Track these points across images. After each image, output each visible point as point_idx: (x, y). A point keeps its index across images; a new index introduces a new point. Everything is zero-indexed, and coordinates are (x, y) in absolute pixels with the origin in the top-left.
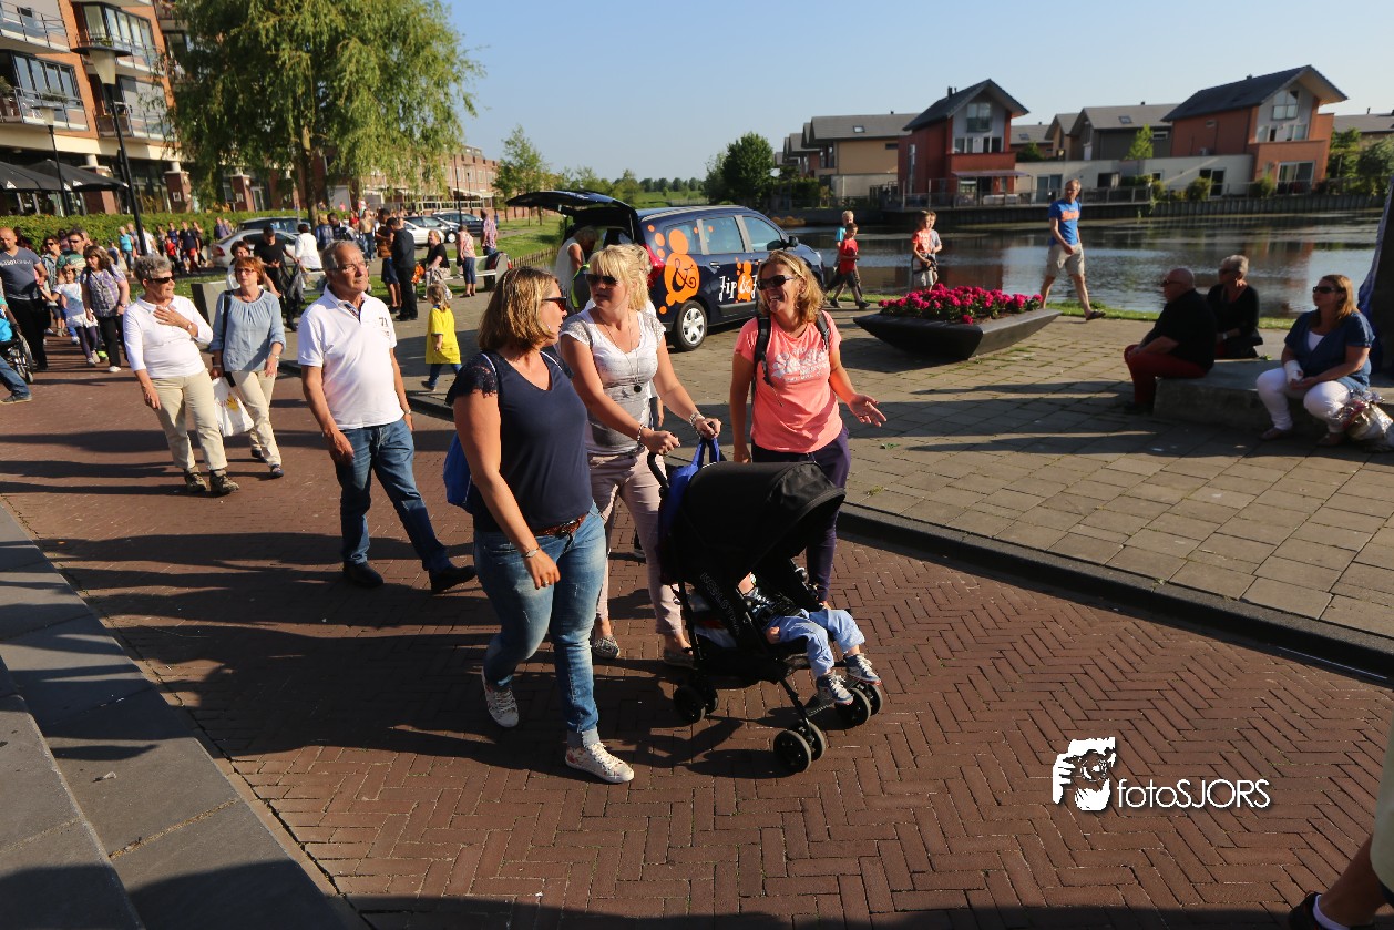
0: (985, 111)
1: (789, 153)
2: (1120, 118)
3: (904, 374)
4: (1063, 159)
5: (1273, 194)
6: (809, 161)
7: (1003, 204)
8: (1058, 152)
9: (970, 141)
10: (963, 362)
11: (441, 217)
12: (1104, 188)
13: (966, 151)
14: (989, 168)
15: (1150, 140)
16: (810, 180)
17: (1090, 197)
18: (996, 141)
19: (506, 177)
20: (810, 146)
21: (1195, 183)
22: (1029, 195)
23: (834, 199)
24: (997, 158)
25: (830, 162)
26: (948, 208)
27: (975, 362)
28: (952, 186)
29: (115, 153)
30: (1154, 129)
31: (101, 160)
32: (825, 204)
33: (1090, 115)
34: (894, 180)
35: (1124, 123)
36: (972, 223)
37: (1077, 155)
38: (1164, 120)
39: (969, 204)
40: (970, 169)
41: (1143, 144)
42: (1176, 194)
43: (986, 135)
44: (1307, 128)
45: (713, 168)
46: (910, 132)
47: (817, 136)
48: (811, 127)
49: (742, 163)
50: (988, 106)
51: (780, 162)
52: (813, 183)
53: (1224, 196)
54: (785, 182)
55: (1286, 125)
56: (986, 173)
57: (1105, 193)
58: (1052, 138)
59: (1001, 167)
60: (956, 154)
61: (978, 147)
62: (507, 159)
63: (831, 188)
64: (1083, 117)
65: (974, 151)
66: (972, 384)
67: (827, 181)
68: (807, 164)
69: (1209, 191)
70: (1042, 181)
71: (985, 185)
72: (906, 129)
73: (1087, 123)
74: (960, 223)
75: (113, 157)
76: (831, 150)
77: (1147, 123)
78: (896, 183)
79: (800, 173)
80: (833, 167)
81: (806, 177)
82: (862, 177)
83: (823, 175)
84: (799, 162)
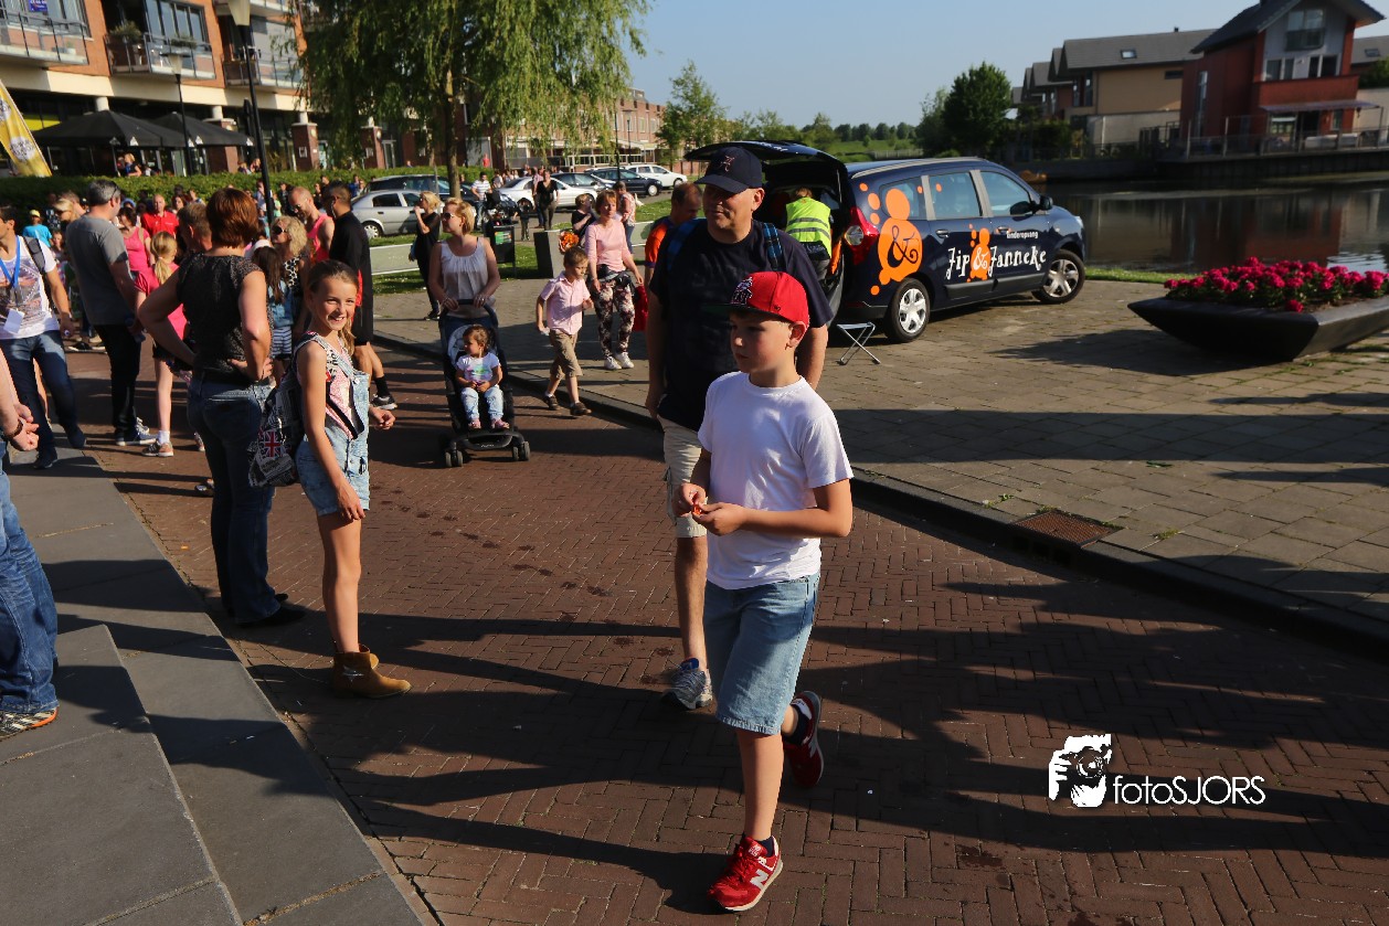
0: (1314, 22)
1: (1030, 87)
3: (1200, 379)
6: (1057, 97)
7: (1336, 147)
9: (1290, 62)
10: (1286, 364)
11: (595, 173)
13: (1282, 77)
14: (1317, 100)
16: (1057, 123)
18: (1329, 62)
19: (673, 126)
20: (1060, 78)
22: (1377, 134)
23: (1090, 146)
24: (1329, 84)
25: (1086, 98)
26: (1252, 155)
27: (1303, 364)
28: (1260, 123)
29: (241, 104)
31: (227, 111)
32: (1077, 153)
34: (1175, 118)
36: (1287, 174)
39: (1284, 147)
40: (1287, 101)
43: (1314, 53)
45: (930, 110)
46: (1201, 55)
47: (1071, 65)
48: (1063, 53)
49: (970, 102)
51: (1017, 100)
52: (1062, 127)
54: (1023, 125)
56: (1311, 106)
59: (1335, 97)
60: (1268, 82)
61: (1301, 70)
62: (675, 102)
63: (1086, 133)
65: (1294, 76)
66: (1301, 393)
67: (1081, 123)
68: (1054, 101)
71: (1309, 122)
72: (1195, 51)
75: (239, 109)
76: (1088, 82)
78: (1177, 124)
79: (1045, 114)
80: (1090, 104)
81: (1053, 119)
82: (1129, 117)
83: (1076, 116)
84: (1044, 100)
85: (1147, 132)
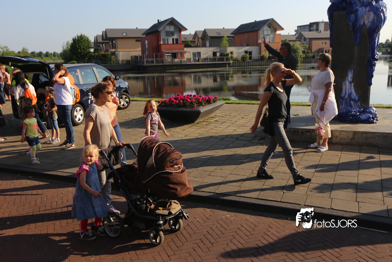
0: (172, 29)
1: (96, 42)
2: (217, 33)
4: (200, 46)
5: (267, 60)
6: (105, 46)
7: (181, 63)
8: (197, 44)
9: (168, 39)
12: (215, 57)
13: (166, 43)
14: (175, 50)
15: (227, 40)
16: (106, 53)
17: (210, 60)
18: (177, 40)
20: (105, 40)
21: (243, 55)
22: (190, 59)
23: (117, 61)
24: (177, 45)
25: (114, 46)
26: (161, 64)
28: (162, 56)
30: (228, 37)
32: (113, 63)
33: (207, 31)
34: (140, 53)
35: (218, 34)
36: (171, 70)
37: (204, 46)
38: (231, 34)
39: (169, 62)
40: (168, 50)
41: (225, 42)
42: (238, 59)
43: (173, 37)
44: (274, 38)
46: (144, 36)
47: (108, 36)
48: (105, 33)
49: (79, 46)
50: (173, 27)
51: (93, 46)
52: (108, 55)
53: (253, 60)
54: (96, 54)
55: (268, 37)
56: (174, 51)
57: (216, 59)
58: (195, 39)
59: (179, 49)
60: (162, 44)
61: (170, 42)
63: (116, 56)
64: (205, 32)
65: (169, 43)
67: (113, 54)
68: (104, 47)
69: (248, 58)
70: (194, 54)
71: (174, 56)
72: (143, 34)
73: (206, 34)
74: (166, 70)
76: (114, 42)
77: (226, 35)
78: (141, 55)
79: (102, 51)
80: (116, 48)
81: (105, 52)
82: (127, 52)
83: (112, 52)
84: (101, 46)
85: (133, 57)
